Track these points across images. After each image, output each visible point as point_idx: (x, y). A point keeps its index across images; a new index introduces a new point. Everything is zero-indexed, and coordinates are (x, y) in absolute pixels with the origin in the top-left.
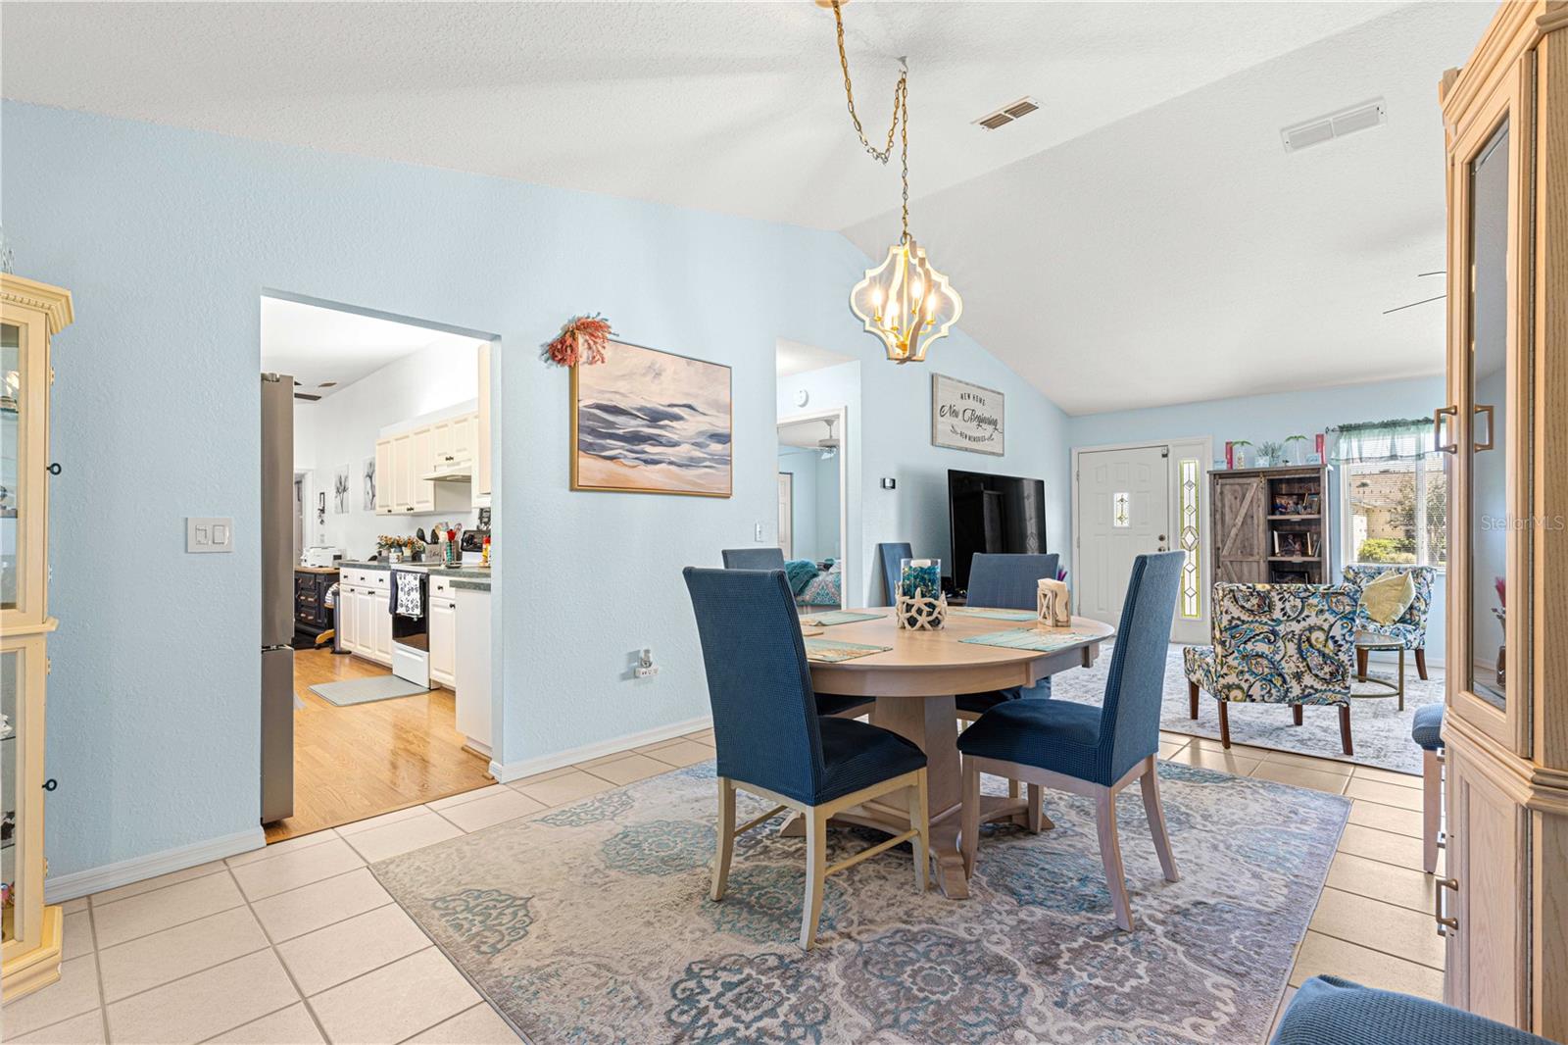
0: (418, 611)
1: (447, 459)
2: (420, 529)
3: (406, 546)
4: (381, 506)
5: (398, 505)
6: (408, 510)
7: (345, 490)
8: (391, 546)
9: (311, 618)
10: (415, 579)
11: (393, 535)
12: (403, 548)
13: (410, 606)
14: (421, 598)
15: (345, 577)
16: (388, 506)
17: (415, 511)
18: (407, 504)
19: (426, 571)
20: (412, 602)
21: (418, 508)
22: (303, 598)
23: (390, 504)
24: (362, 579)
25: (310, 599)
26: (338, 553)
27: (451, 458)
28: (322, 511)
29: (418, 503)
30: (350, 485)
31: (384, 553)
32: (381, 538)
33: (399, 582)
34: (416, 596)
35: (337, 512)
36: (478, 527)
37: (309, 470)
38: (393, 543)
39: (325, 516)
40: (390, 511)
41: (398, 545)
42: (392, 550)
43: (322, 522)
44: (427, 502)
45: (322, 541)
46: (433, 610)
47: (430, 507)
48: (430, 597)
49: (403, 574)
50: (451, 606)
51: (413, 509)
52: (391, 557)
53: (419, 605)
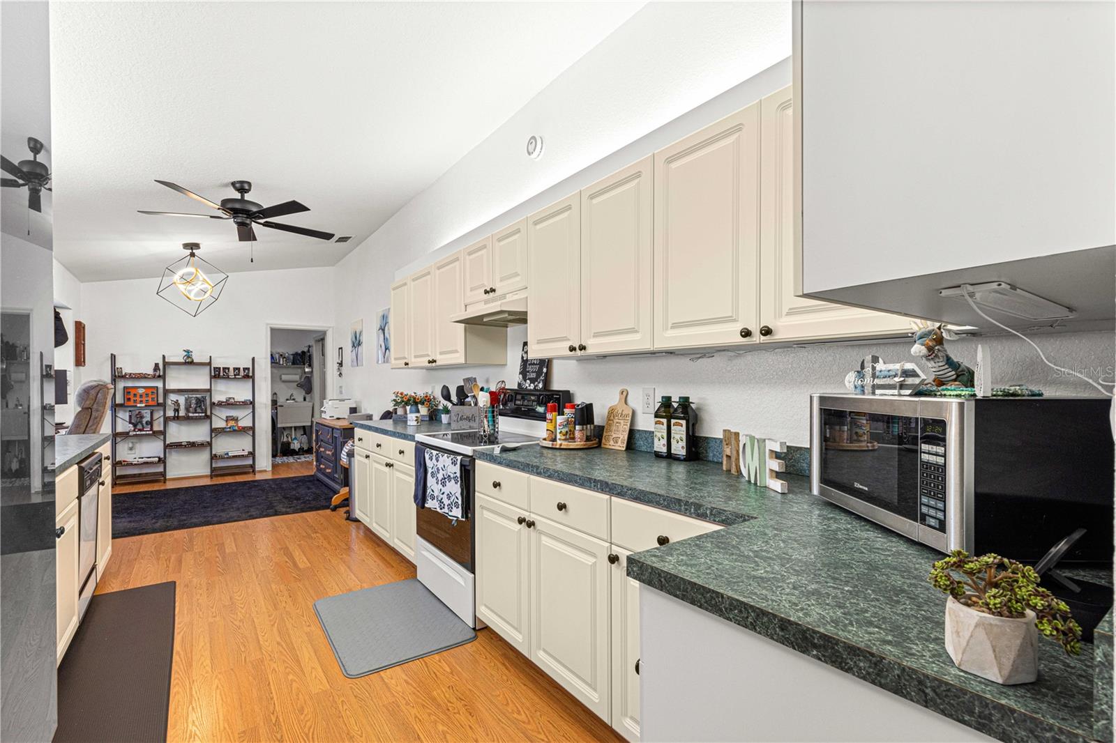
0: (457, 513)
1: (486, 292)
2: (444, 386)
3: (423, 404)
4: (396, 359)
5: (415, 357)
6: (430, 362)
7: (359, 344)
8: (407, 403)
9: (328, 471)
10: (454, 463)
11: (410, 392)
12: (420, 406)
13: (446, 502)
14: (462, 494)
15: (360, 439)
16: (405, 358)
17: (438, 363)
18: (428, 355)
19: (470, 454)
20: (449, 498)
21: (442, 360)
22: (322, 449)
23: (407, 356)
24: (379, 445)
25: (327, 452)
26: (354, 406)
27: (493, 290)
28: (341, 364)
29: (441, 353)
30: (364, 339)
31: (400, 411)
32: (396, 394)
33: (429, 464)
34: (455, 488)
35: (352, 366)
36: (519, 385)
37: (330, 327)
38: (409, 400)
39: (344, 369)
40: (407, 364)
41: (414, 402)
42: (408, 408)
43: (340, 375)
44: (456, 351)
45: (341, 393)
46: (481, 516)
47: (459, 358)
48: (476, 493)
49: (435, 452)
50: (521, 521)
51: (435, 361)
52: (408, 419)
53: (460, 502)
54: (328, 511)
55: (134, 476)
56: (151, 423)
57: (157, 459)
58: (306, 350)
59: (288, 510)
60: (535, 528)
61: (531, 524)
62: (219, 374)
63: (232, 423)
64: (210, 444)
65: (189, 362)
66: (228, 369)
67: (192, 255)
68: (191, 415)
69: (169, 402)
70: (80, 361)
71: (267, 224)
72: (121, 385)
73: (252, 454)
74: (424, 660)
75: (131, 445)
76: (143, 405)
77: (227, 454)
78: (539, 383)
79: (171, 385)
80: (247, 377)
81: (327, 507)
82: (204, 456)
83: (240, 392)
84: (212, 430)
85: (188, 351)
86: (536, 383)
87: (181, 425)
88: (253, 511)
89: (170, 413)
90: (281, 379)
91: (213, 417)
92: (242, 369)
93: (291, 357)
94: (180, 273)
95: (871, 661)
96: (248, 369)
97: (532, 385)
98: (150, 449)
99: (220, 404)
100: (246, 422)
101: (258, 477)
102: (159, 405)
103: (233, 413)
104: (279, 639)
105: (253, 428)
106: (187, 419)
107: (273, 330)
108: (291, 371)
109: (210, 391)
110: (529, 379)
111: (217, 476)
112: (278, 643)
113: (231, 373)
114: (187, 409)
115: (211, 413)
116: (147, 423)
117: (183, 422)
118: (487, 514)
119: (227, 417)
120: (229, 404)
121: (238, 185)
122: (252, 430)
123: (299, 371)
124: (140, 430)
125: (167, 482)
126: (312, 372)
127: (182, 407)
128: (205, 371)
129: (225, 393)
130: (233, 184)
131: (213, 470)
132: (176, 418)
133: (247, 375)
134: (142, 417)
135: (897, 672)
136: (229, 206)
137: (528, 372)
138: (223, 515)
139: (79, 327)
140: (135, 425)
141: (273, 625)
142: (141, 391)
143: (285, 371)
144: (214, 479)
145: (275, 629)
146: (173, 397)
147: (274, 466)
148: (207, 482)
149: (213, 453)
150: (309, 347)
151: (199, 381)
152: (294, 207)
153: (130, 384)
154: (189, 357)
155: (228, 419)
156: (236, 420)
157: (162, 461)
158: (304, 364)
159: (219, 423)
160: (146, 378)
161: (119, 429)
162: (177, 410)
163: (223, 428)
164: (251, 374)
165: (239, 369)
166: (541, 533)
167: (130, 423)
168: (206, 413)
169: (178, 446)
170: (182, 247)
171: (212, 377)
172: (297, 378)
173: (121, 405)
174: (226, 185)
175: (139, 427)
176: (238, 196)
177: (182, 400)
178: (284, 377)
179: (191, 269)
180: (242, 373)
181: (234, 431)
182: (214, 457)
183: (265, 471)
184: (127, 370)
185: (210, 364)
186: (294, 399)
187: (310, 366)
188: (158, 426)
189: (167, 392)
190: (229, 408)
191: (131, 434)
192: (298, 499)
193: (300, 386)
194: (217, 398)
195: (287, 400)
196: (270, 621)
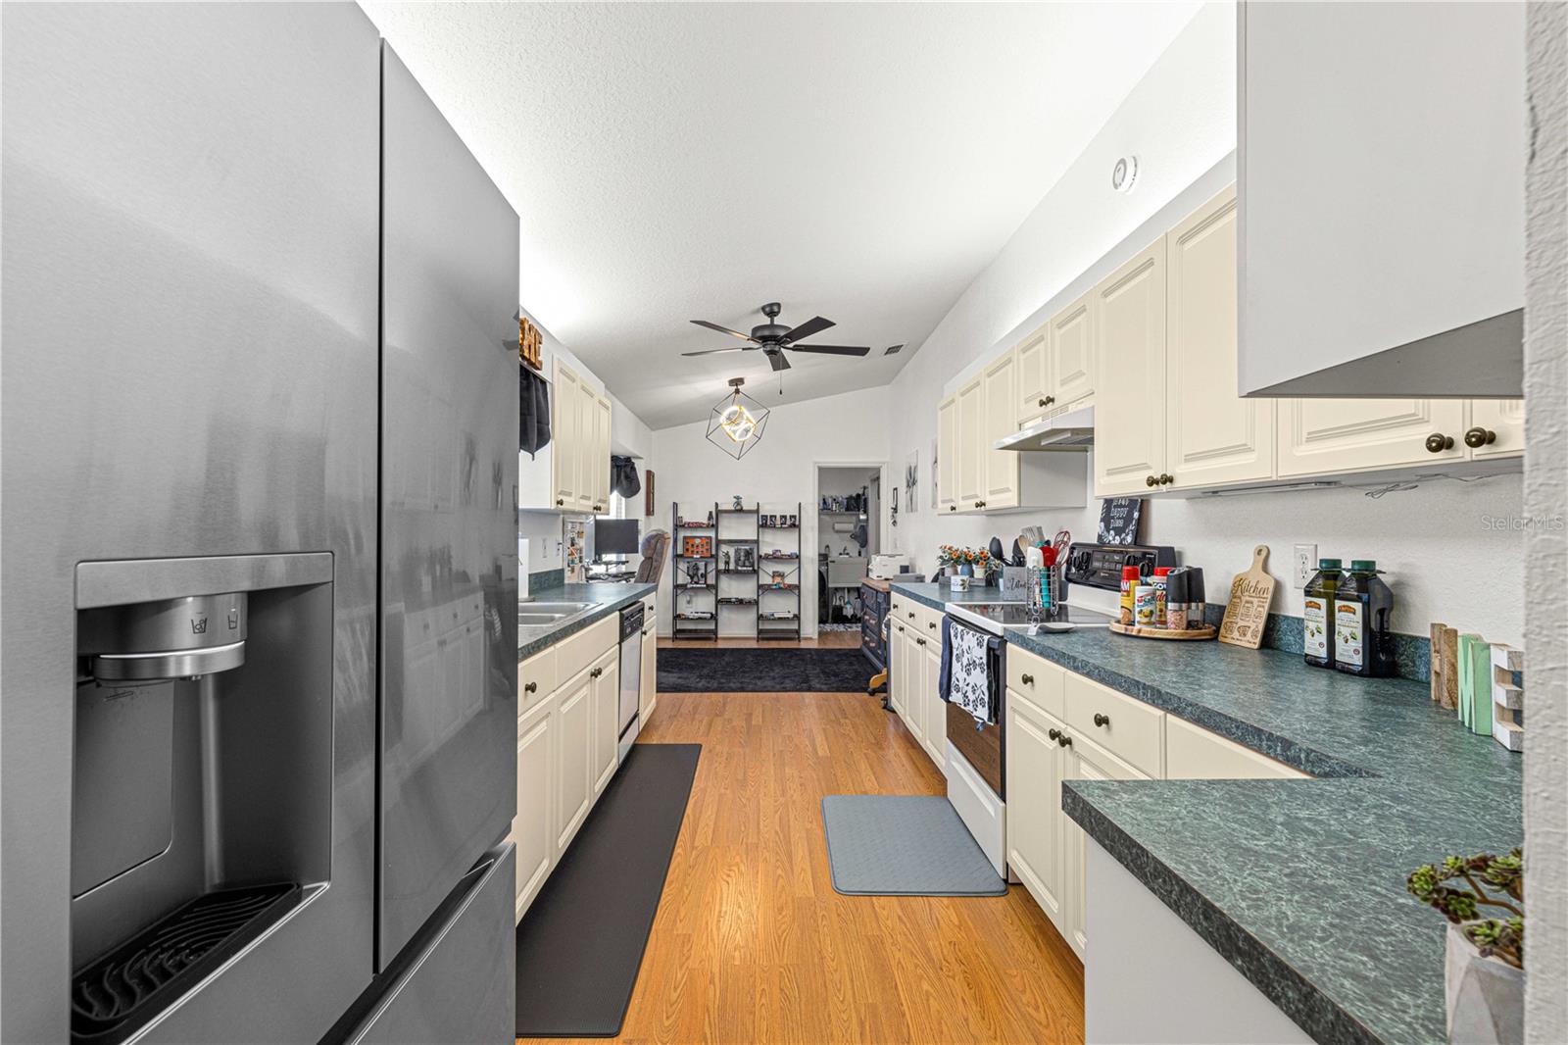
0: (982, 713)
1: (1042, 403)
2: (994, 538)
3: (977, 563)
4: (943, 502)
5: (964, 498)
6: (977, 505)
7: (914, 484)
8: (957, 561)
9: (872, 645)
10: (980, 645)
11: (960, 545)
12: (974, 566)
13: (972, 697)
14: (989, 688)
15: (897, 608)
16: (952, 501)
17: (988, 507)
18: (976, 496)
19: (1000, 634)
20: (974, 692)
21: (994, 502)
22: (867, 617)
23: (953, 498)
24: (912, 615)
25: (871, 621)
26: (907, 564)
27: (1051, 400)
28: (895, 510)
29: (992, 493)
30: (919, 476)
31: (948, 571)
32: (943, 549)
33: (955, 643)
34: (980, 678)
35: (907, 511)
36: (1100, 537)
37: (885, 463)
38: (959, 557)
39: (898, 516)
40: (953, 508)
41: (966, 560)
42: (959, 568)
43: (894, 523)
44: (1007, 490)
45: (896, 547)
46: (1014, 722)
47: (1010, 499)
48: (1008, 690)
49: (960, 628)
50: (1054, 735)
51: (984, 504)
52: (952, 582)
53: (986, 699)
54: (866, 695)
55: (690, 631)
56: (704, 576)
57: (709, 615)
58: (861, 492)
59: (823, 687)
60: (1072, 748)
61: (1066, 742)
62: (766, 523)
63: (778, 580)
64: (757, 602)
65: (739, 511)
66: (775, 517)
67: (737, 391)
68: (740, 568)
69: (721, 554)
70: (649, 512)
71: (797, 348)
72: (682, 534)
73: (797, 617)
74: (929, 901)
75: (688, 598)
76: (698, 556)
77: (773, 615)
78: (1127, 535)
79: (724, 535)
80: (793, 526)
81: (864, 690)
82: (751, 616)
83: (784, 543)
84: (759, 587)
85: (738, 498)
86: (1123, 535)
87: (731, 579)
88: (788, 683)
89: (722, 566)
90: (834, 528)
91: (761, 572)
92: (788, 517)
93: (845, 501)
94: (726, 413)
95: (1300, 991)
96: (794, 517)
97: (1117, 538)
98: (703, 604)
99: (767, 557)
100: (791, 580)
101: (803, 645)
102: (712, 556)
103: (780, 568)
104: (778, 828)
105: (798, 587)
106: (737, 572)
107: (821, 469)
108: (844, 518)
109: (757, 542)
110: (1114, 529)
111: (764, 639)
112: (777, 833)
113: (778, 522)
114: (737, 564)
115: (758, 567)
116: (702, 575)
117: (734, 577)
118: (1019, 721)
119: (774, 572)
120: (776, 557)
121: (767, 309)
122: (795, 589)
123: (854, 518)
124: (696, 583)
125: (719, 641)
126: (867, 519)
127: (732, 560)
128: (753, 520)
129: (772, 544)
130: (763, 309)
131: (760, 632)
132: (727, 571)
133: (793, 524)
134: (698, 569)
135: (1330, 1017)
136: (759, 334)
137: (1113, 518)
138: (759, 683)
139: (650, 475)
140: (692, 578)
141: (776, 812)
142: (698, 541)
143: (838, 519)
144: (760, 642)
145: (777, 816)
146: (724, 548)
147: (821, 634)
148: (754, 645)
149: (760, 612)
150: (865, 488)
151: (746, 530)
152: (819, 324)
153: (689, 534)
154: (738, 504)
155: (776, 574)
156: (782, 575)
157: (714, 617)
158: (859, 510)
159: (766, 580)
160: (701, 527)
161: (680, 582)
162: (727, 563)
163: (770, 585)
164: (797, 523)
165: (785, 517)
166: (1079, 757)
167: (688, 575)
168: (753, 566)
169: (727, 602)
170: (727, 384)
171: (759, 526)
172: (851, 527)
173: (681, 556)
174: (757, 311)
175: (695, 579)
176: (767, 321)
177: (732, 552)
178: (838, 527)
179: (735, 408)
180: (788, 522)
181: (780, 588)
182: (760, 617)
183: (811, 639)
184: (687, 519)
185: (757, 511)
186: (847, 554)
187: (865, 512)
188: (711, 580)
189: (719, 542)
190: (776, 562)
191: (689, 586)
192: (836, 675)
193: (854, 537)
194: (766, 550)
195: (841, 554)
196: (775, 806)
